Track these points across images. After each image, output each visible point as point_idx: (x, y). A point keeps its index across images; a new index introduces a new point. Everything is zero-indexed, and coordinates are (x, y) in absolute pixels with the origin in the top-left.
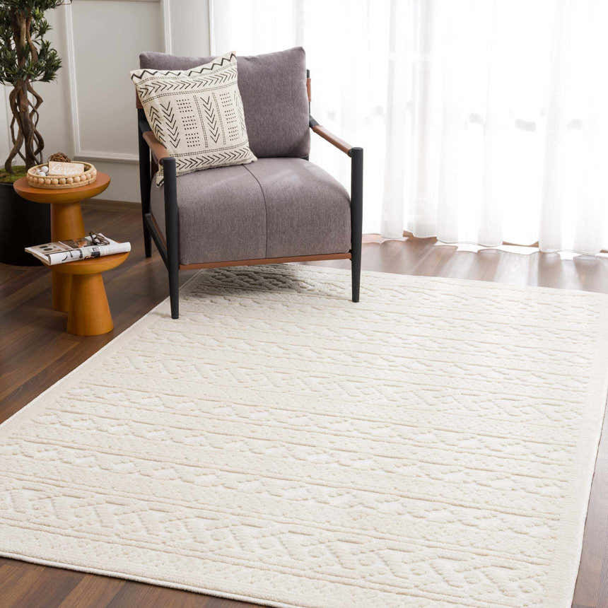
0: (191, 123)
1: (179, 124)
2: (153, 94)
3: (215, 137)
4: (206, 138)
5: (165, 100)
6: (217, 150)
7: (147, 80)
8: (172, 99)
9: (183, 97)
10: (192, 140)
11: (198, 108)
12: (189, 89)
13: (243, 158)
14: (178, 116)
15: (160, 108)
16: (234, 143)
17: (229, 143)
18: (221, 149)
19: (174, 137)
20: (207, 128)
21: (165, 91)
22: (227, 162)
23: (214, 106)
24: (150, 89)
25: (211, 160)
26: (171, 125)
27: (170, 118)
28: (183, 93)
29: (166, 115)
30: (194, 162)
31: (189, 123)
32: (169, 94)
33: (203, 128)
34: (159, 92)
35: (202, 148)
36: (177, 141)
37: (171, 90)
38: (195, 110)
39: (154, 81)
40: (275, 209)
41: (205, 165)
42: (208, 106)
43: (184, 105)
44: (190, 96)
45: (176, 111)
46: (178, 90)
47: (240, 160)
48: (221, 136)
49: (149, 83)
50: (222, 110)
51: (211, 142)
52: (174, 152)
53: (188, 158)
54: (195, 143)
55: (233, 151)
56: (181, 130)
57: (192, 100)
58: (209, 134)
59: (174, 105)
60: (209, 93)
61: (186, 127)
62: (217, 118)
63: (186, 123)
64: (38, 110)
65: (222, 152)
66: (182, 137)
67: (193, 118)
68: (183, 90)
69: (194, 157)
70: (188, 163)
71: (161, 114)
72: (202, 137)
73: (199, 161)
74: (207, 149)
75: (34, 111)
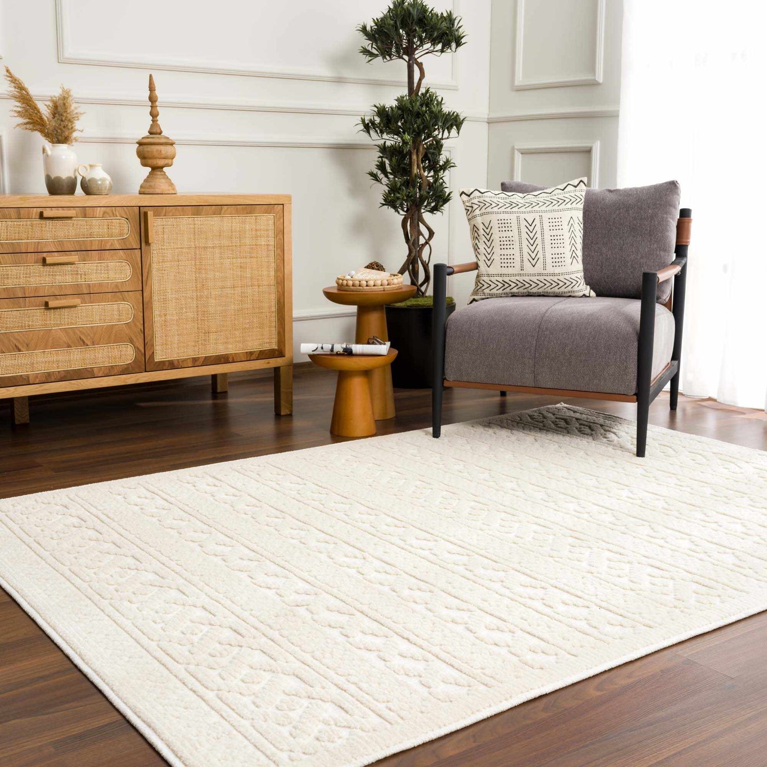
0: (508, 243)
1: (496, 244)
2: (477, 212)
3: (534, 261)
4: (522, 261)
5: (486, 219)
6: (534, 275)
7: (475, 198)
8: (494, 218)
9: (506, 216)
10: (507, 261)
11: (519, 229)
12: (515, 209)
13: (569, 289)
14: (496, 236)
15: (481, 227)
16: (557, 270)
17: (550, 270)
18: (539, 275)
19: (489, 257)
20: (526, 250)
21: (489, 210)
22: (549, 290)
23: (538, 228)
24: (475, 207)
25: (527, 285)
26: (489, 244)
27: (488, 237)
28: (506, 213)
29: (485, 234)
30: (507, 285)
31: (506, 244)
32: (491, 213)
33: (521, 250)
34: (483, 210)
35: (517, 270)
36: (491, 261)
37: (496, 209)
38: (516, 231)
39: (481, 200)
40: (548, 333)
41: (521, 290)
42: (531, 228)
43: (505, 225)
44: (513, 217)
45: (495, 231)
46: (502, 209)
47: (566, 290)
48: (541, 260)
49: (475, 201)
50: (547, 234)
51: (527, 265)
52: (487, 271)
53: (500, 279)
54: (509, 265)
55: (555, 279)
56: (497, 250)
57: (514, 221)
58: (526, 257)
59: (495, 224)
60: (537, 216)
61: (502, 247)
62: (539, 241)
63: (502, 243)
64: (431, 242)
65: (542, 278)
66: (496, 257)
67: (511, 239)
68: (508, 210)
69: (507, 279)
70: (500, 285)
71: (481, 232)
72: (518, 258)
73: (513, 285)
74: (522, 272)
75: (427, 243)
